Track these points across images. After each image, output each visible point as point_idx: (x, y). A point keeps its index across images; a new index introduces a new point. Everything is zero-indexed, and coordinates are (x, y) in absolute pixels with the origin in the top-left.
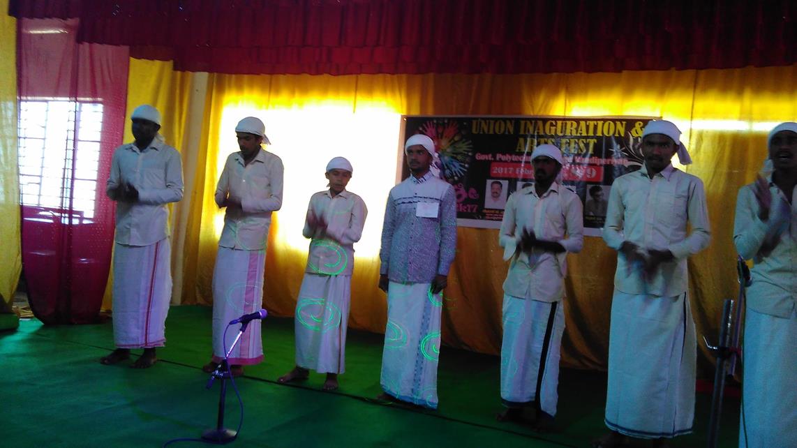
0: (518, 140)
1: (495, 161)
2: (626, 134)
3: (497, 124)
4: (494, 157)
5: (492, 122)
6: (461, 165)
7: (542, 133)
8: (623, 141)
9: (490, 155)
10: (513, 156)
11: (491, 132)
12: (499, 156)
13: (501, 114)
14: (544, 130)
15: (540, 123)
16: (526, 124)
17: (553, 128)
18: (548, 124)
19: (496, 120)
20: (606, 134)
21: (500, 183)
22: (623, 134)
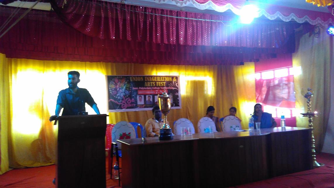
0: (145, 83)
1: (139, 90)
3: (138, 78)
6: (129, 92)
7: (151, 81)
9: (137, 88)
10: (144, 88)
11: (137, 81)
12: (140, 88)
13: (139, 75)
15: (150, 77)
16: (146, 78)
17: (154, 79)
18: (152, 77)
19: (138, 76)
20: (167, 80)
21: (141, 96)
22: (171, 81)
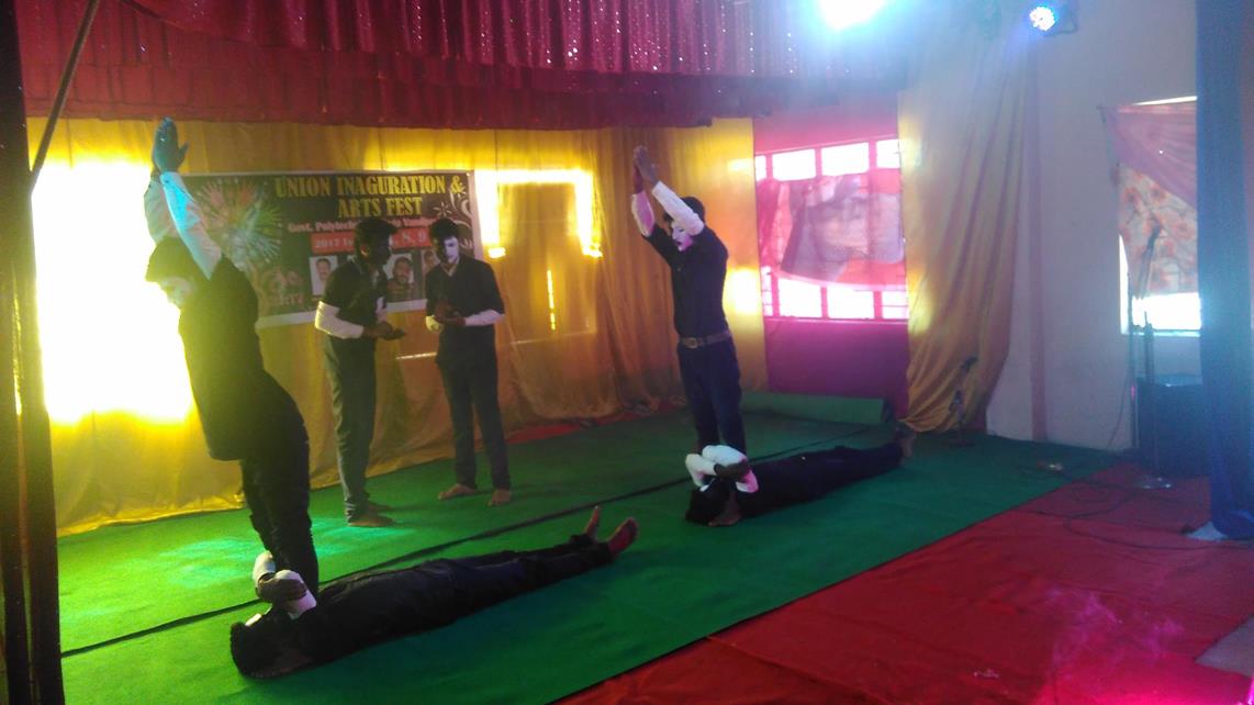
0: (338, 203)
1: (315, 232)
2: (446, 190)
3: (309, 182)
4: (313, 226)
5: (302, 180)
7: (363, 192)
8: (444, 197)
9: (308, 225)
10: (337, 223)
11: (303, 194)
12: (319, 225)
13: (311, 169)
14: (366, 190)
15: (360, 180)
16: (343, 182)
17: (375, 186)
18: (368, 180)
19: (306, 177)
20: (428, 191)
21: (325, 260)
22: (444, 191)
